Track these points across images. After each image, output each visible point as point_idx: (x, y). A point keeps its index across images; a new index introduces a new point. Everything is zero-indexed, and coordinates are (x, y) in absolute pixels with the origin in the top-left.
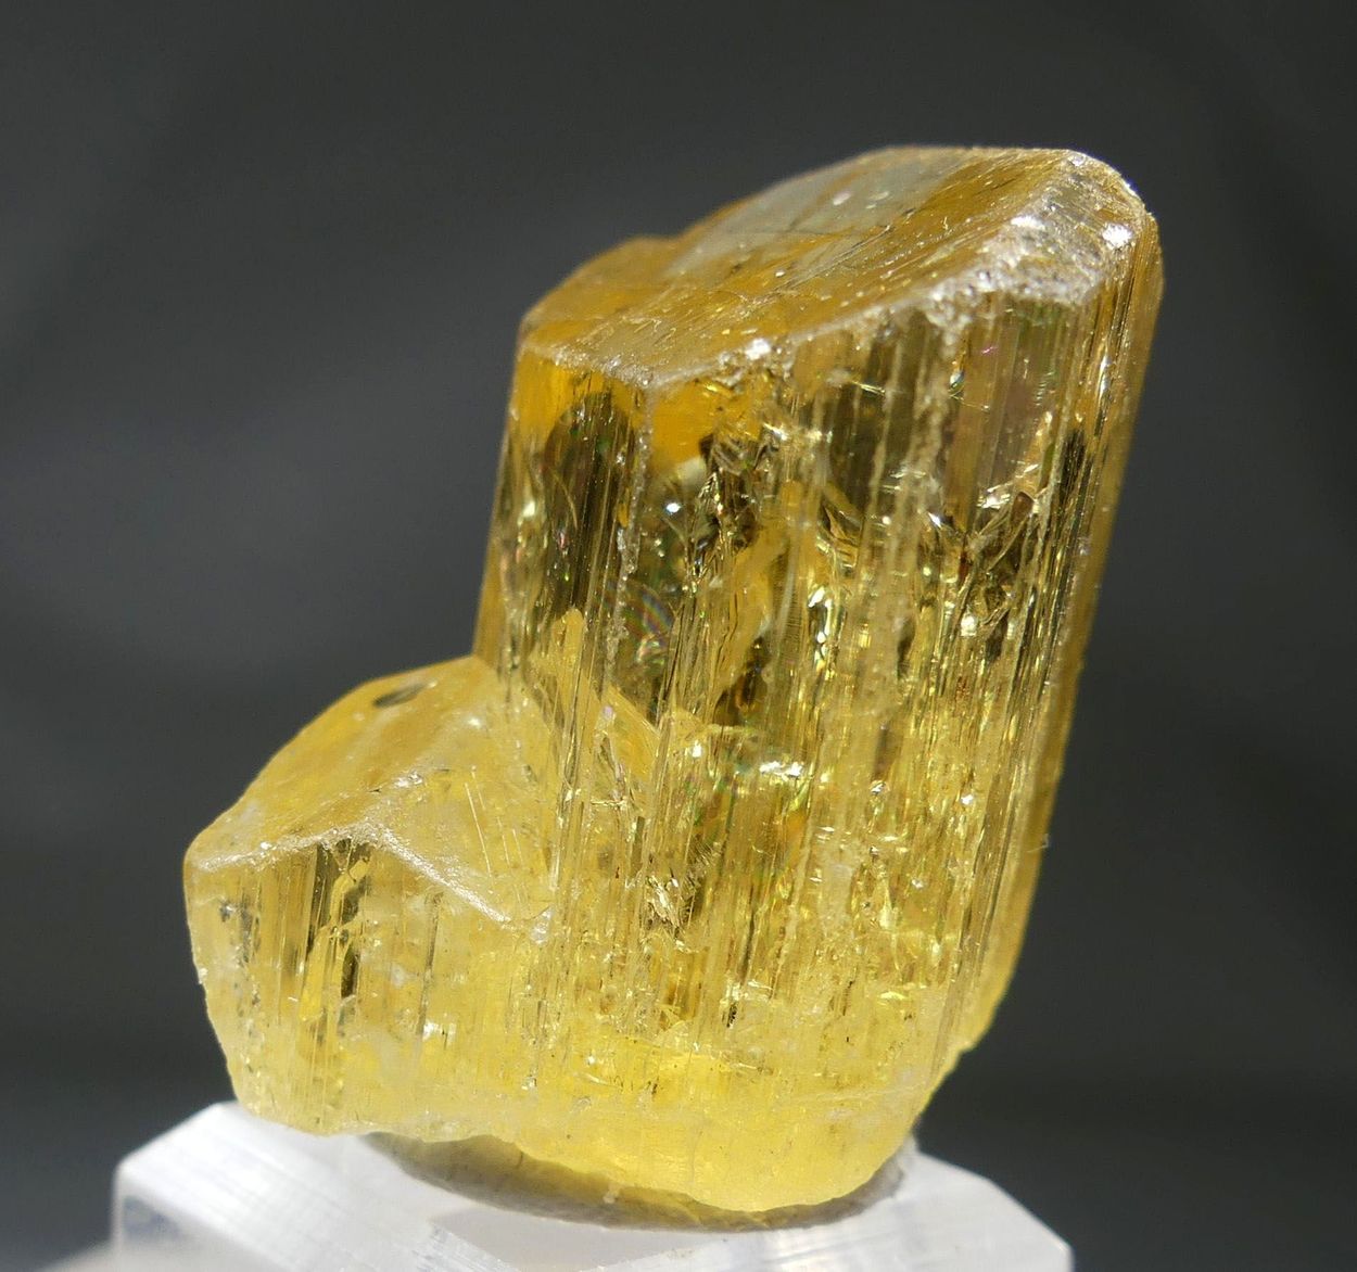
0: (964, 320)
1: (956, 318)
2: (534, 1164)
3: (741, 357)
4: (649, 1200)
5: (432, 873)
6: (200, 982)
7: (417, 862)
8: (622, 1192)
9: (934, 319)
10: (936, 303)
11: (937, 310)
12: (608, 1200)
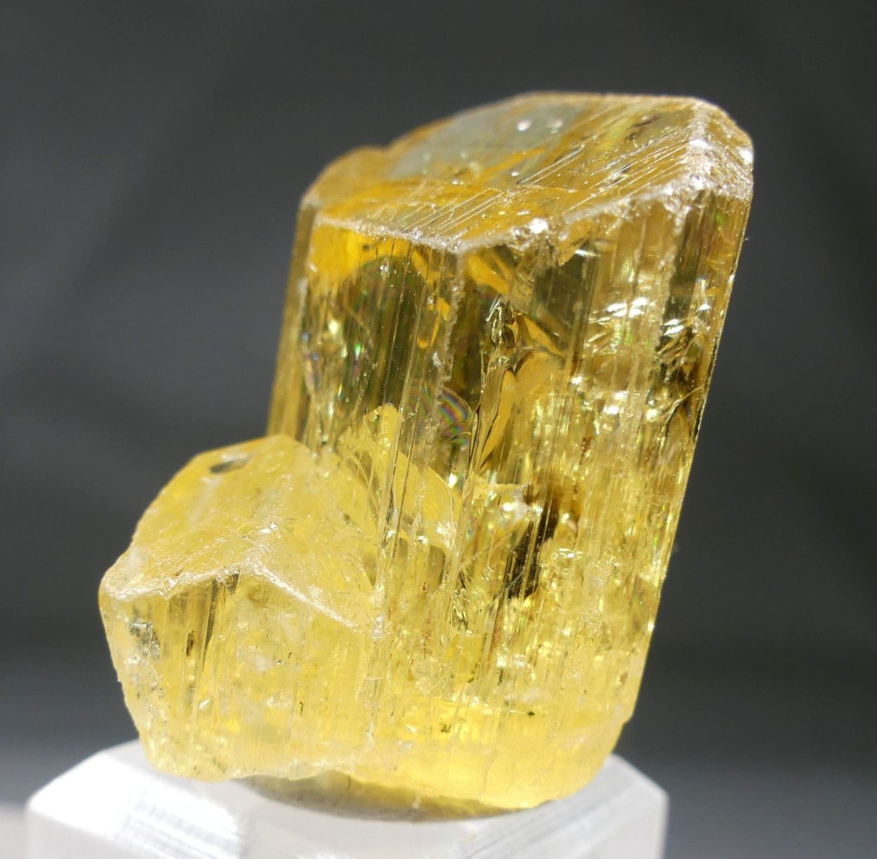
0: (687, 209)
1: (681, 209)
2: (359, 786)
3: (527, 231)
4: (442, 803)
5: (301, 597)
6: (119, 680)
7: (290, 589)
8: (423, 800)
9: (669, 208)
10: (669, 197)
11: (669, 202)
12: (416, 806)
